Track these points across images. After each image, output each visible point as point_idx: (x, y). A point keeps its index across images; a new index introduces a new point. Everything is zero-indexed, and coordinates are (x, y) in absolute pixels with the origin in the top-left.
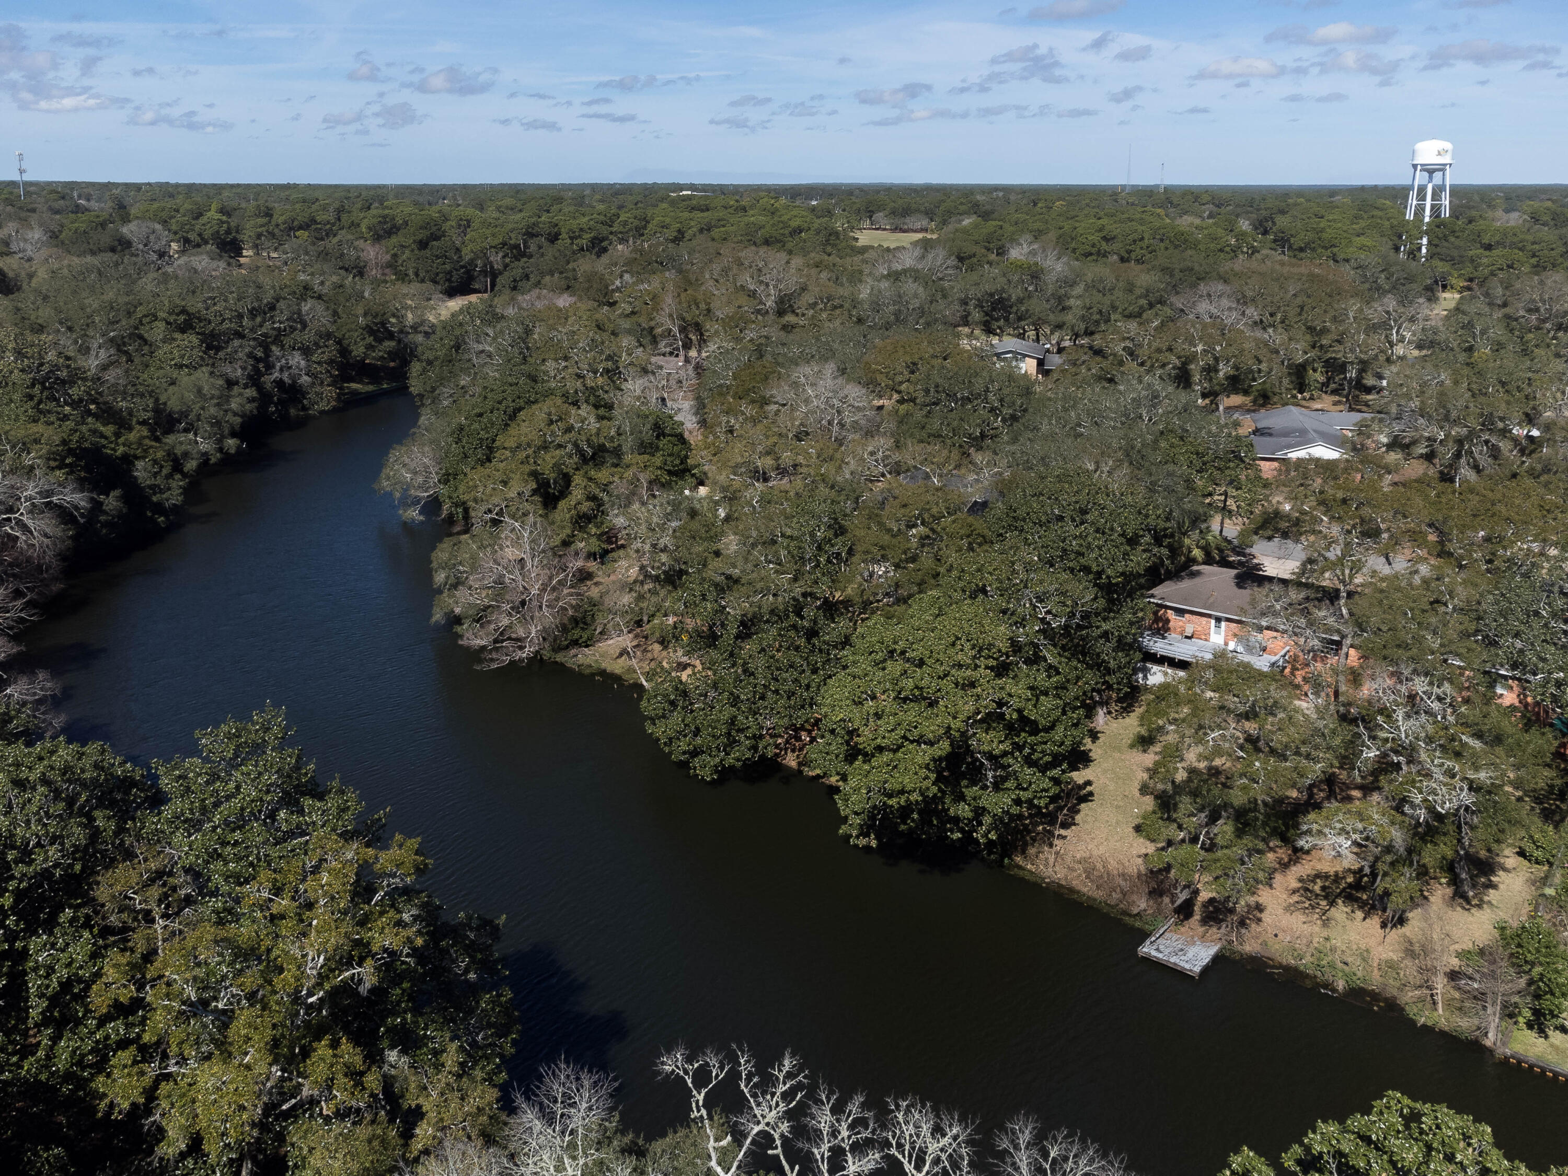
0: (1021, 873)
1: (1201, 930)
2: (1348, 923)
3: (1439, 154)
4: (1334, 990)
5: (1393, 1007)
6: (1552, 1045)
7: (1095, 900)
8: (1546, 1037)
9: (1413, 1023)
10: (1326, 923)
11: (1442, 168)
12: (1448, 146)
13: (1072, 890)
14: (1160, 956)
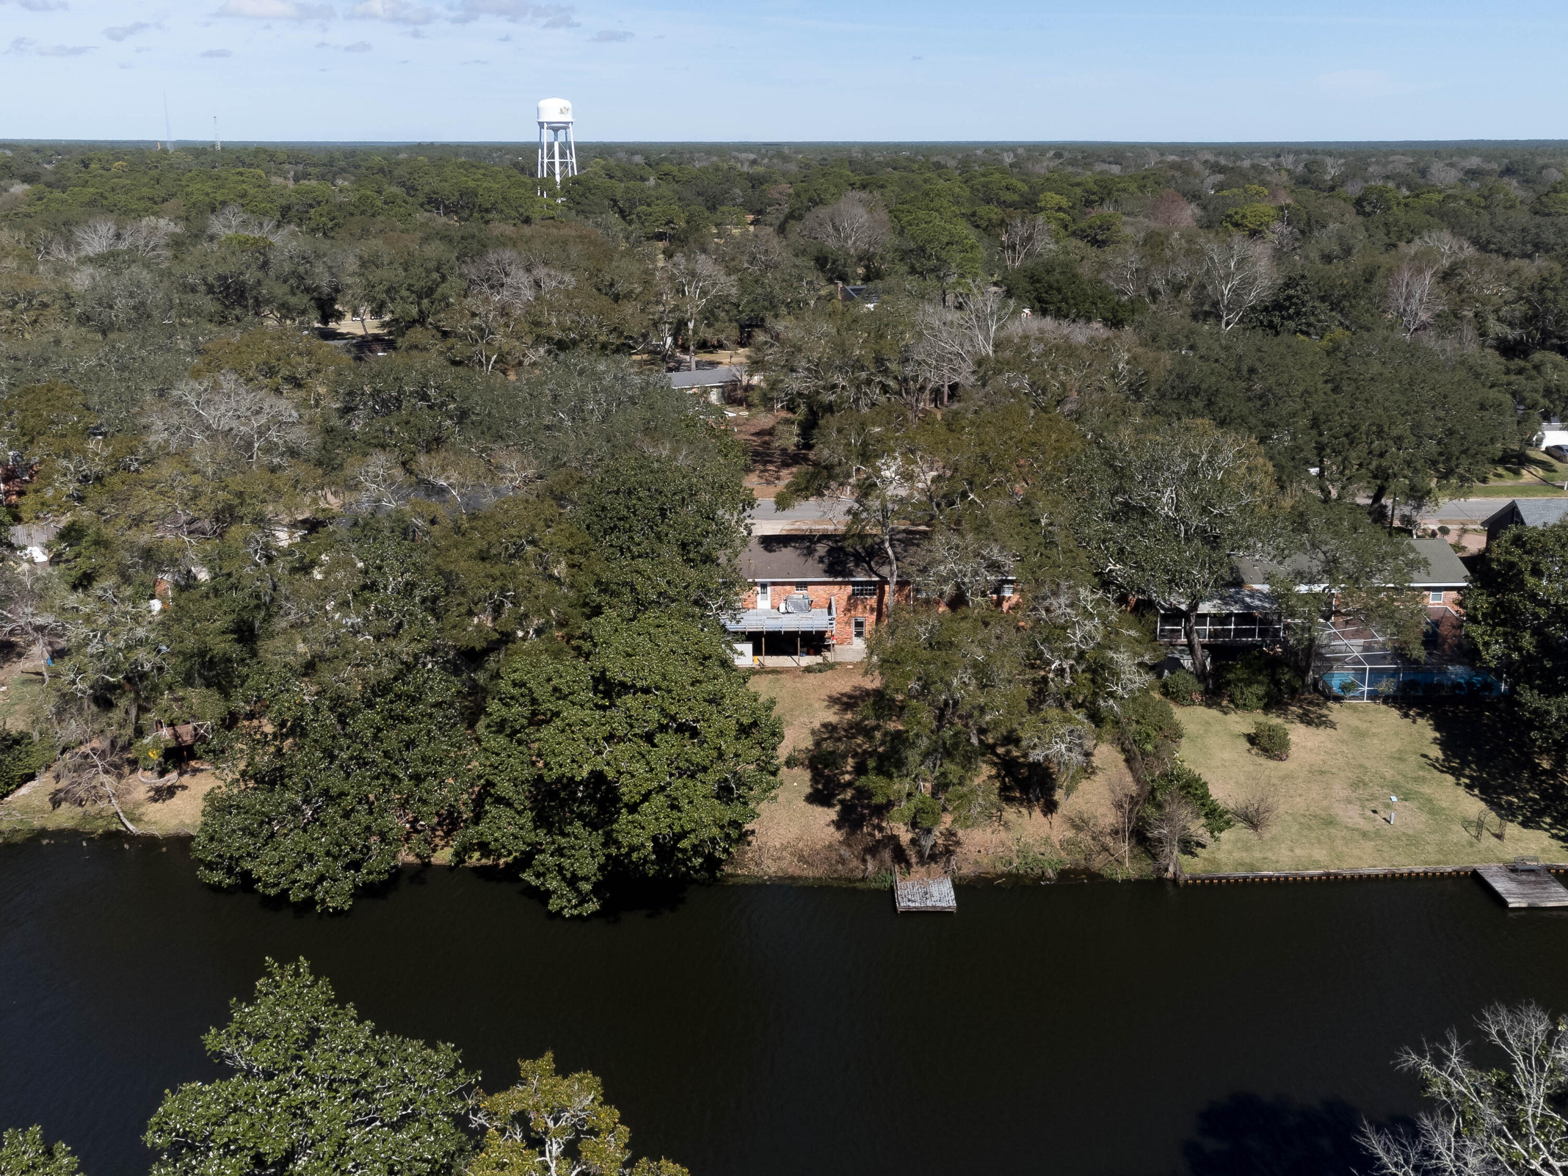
0: (735, 880)
1: (923, 870)
2: (1020, 820)
3: (562, 112)
4: (1049, 879)
5: (1095, 876)
6: (1205, 859)
7: (820, 879)
8: (1197, 856)
9: (1114, 882)
10: (1006, 826)
11: (565, 126)
12: (567, 104)
13: (792, 878)
14: (917, 904)
